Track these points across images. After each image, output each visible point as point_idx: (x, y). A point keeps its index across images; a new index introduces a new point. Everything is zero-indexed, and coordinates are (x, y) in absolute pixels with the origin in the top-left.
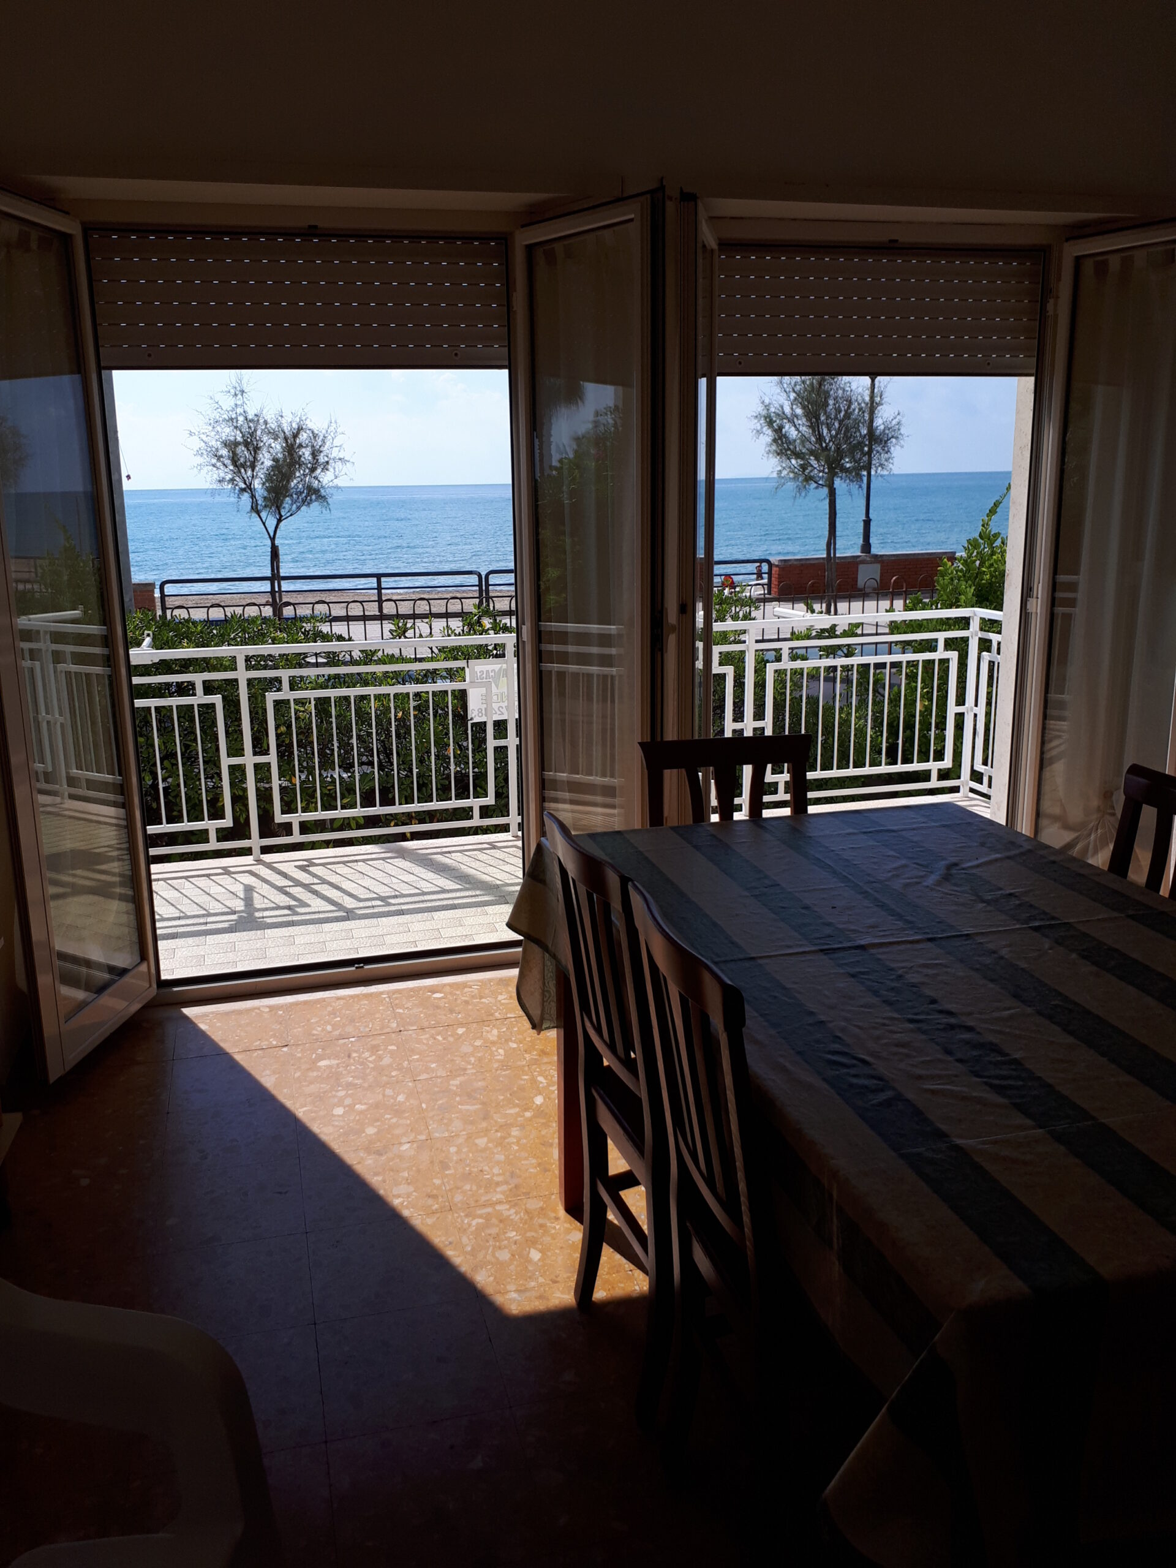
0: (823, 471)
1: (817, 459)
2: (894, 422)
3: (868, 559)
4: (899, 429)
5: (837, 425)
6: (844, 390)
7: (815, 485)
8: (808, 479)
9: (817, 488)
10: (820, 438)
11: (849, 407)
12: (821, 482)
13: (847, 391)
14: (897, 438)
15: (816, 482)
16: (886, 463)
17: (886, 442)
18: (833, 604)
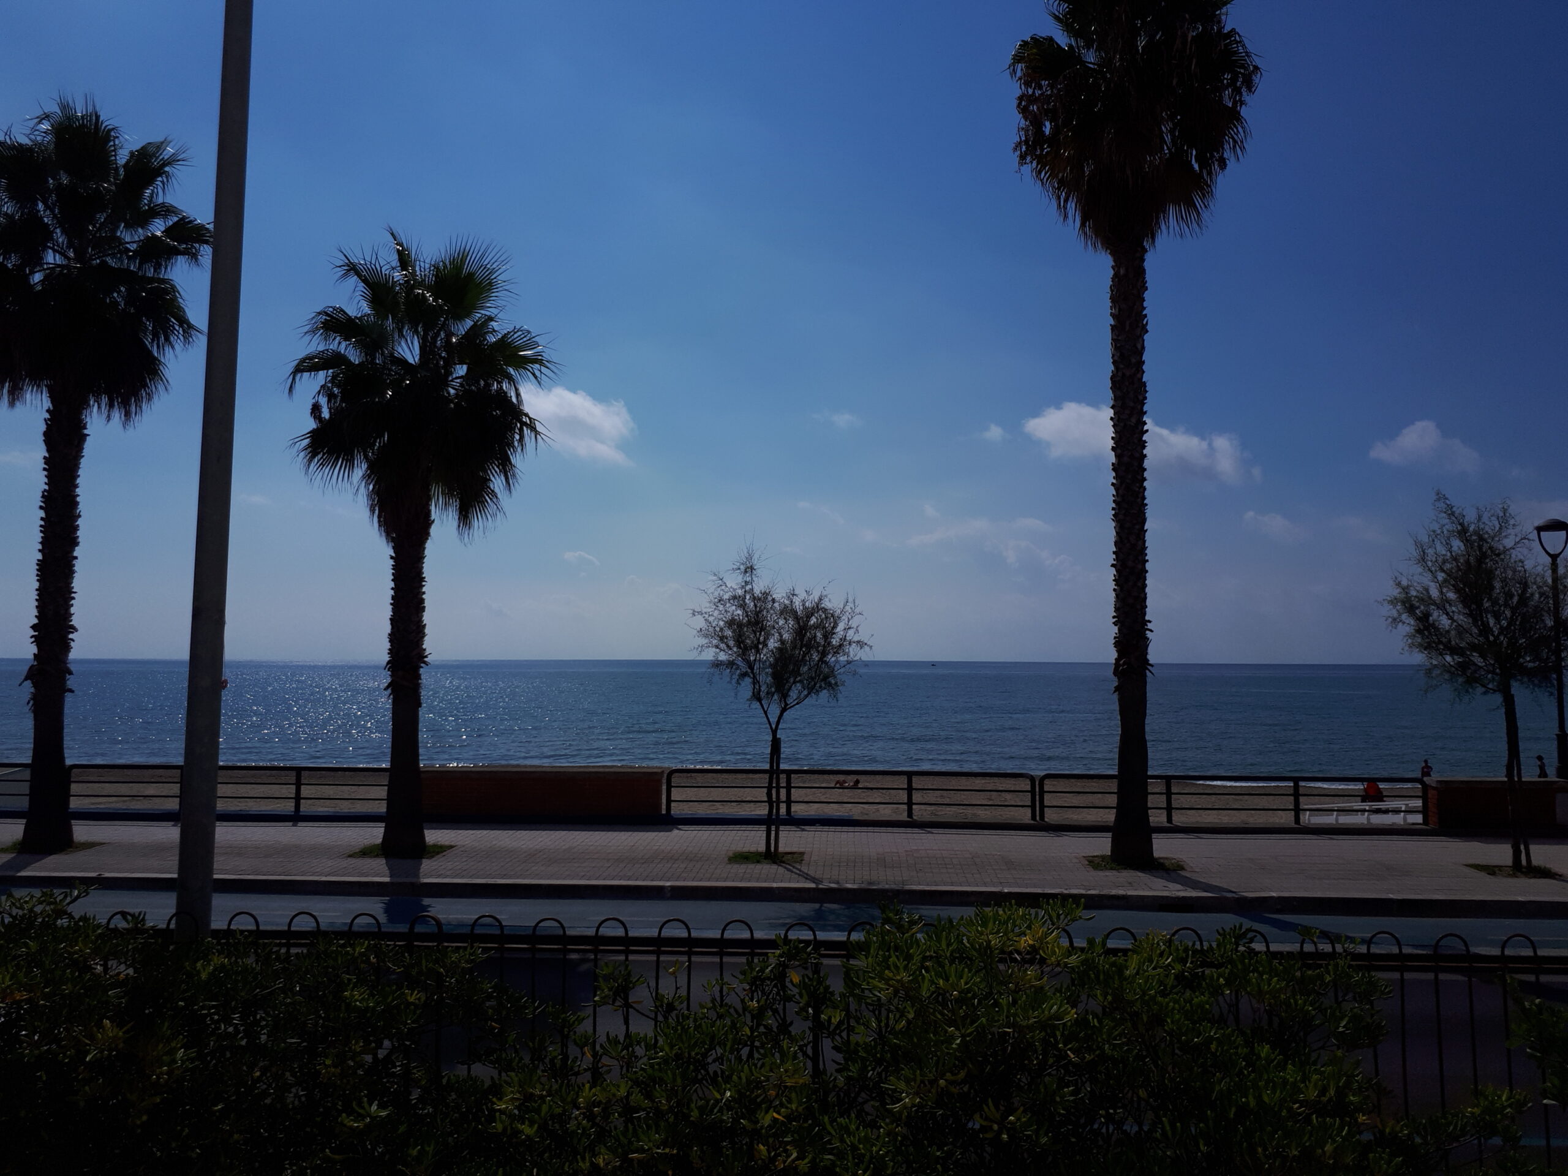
0: (1493, 672)
1: (1483, 656)
5: (1508, 613)
6: (1515, 571)
7: (1483, 689)
8: (1472, 681)
9: (1485, 693)
10: (1485, 630)
11: (1524, 590)
12: (1490, 686)
13: (1520, 572)
15: (1483, 686)
18: (1522, 847)
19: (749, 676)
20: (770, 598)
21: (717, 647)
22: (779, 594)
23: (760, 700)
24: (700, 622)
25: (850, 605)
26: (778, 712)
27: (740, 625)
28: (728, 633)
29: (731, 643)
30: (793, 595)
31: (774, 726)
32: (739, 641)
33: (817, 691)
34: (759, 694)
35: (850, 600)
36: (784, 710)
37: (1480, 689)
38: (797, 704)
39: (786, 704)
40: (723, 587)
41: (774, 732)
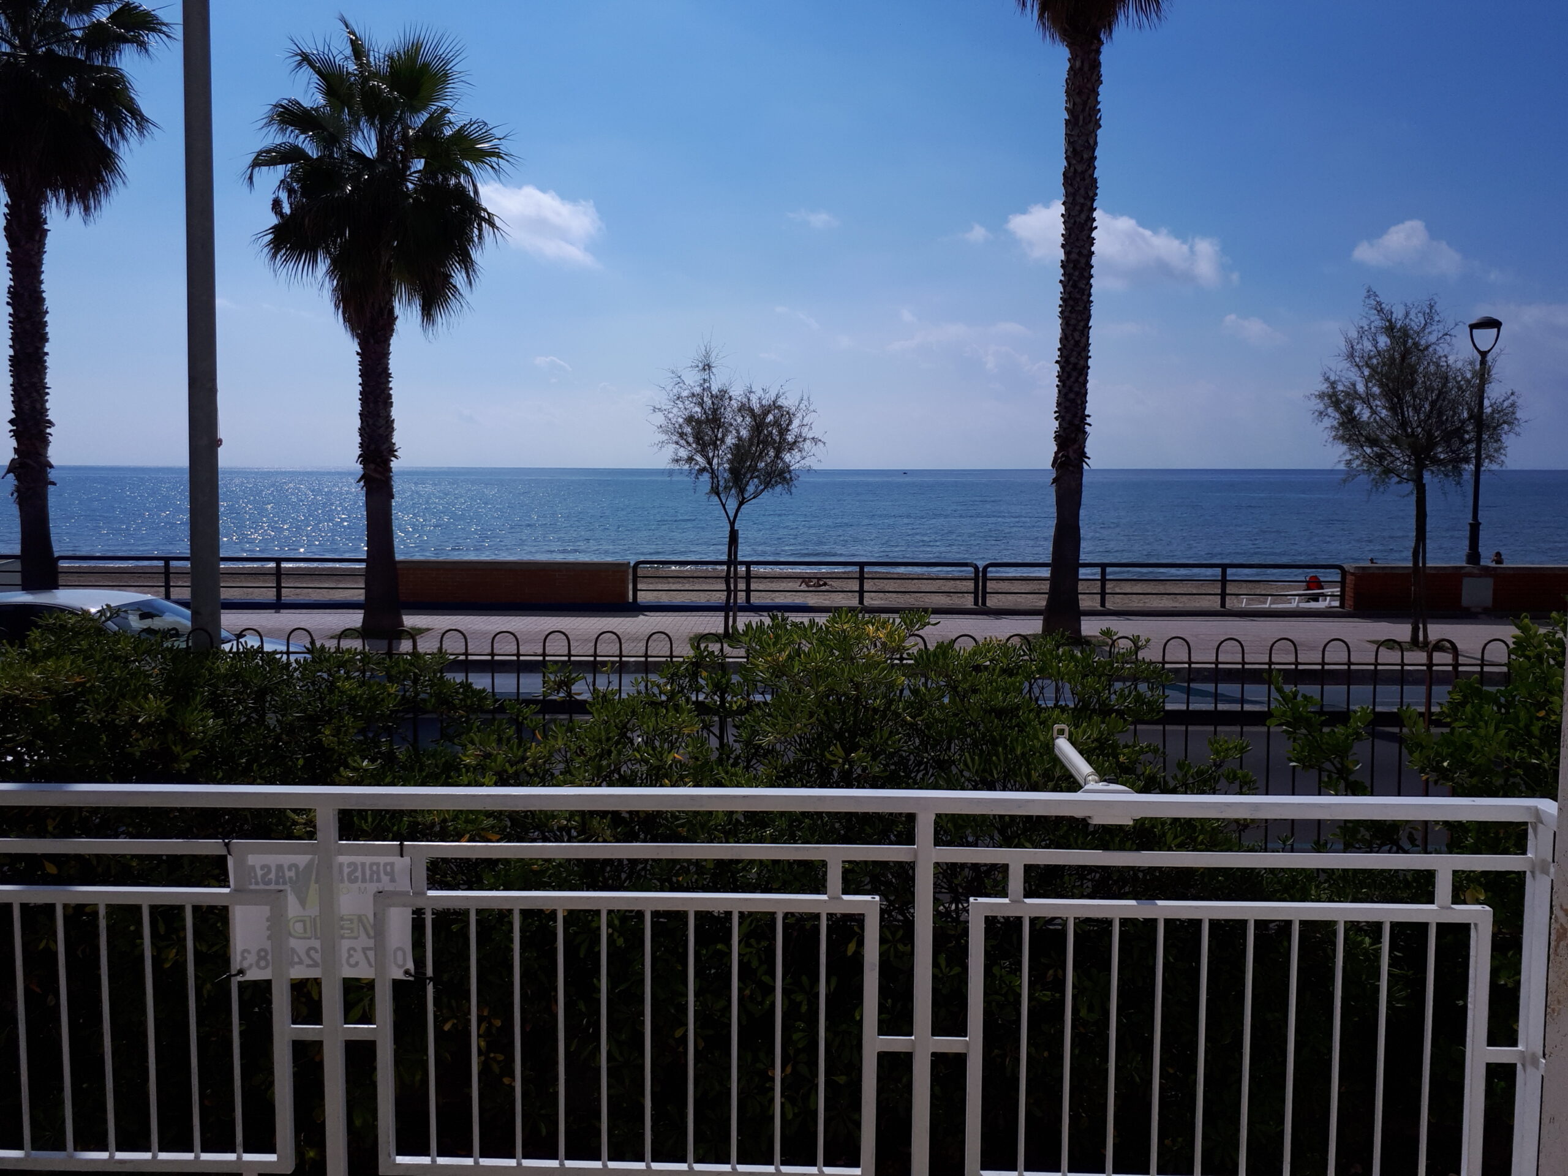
0: (1409, 463)
1: (1399, 447)
2: (1506, 404)
3: (1476, 571)
4: (1513, 413)
5: (1427, 406)
6: (1438, 366)
7: (1397, 479)
8: (1387, 471)
9: (1399, 483)
10: (1404, 424)
11: (1445, 385)
12: (1405, 476)
13: (1442, 366)
14: (1509, 423)
15: (1398, 476)
16: (1496, 455)
17: (1495, 428)
18: (1421, 626)
19: (707, 471)
20: (727, 396)
21: (677, 443)
22: (737, 392)
23: (718, 494)
24: (659, 418)
25: (805, 402)
26: (736, 506)
27: (699, 422)
28: (688, 430)
29: (691, 440)
30: (751, 392)
31: (732, 519)
32: (698, 438)
33: (773, 485)
34: (718, 488)
35: (805, 398)
36: (741, 504)
37: (1396, 479)
38: (754, 498)
39: (744, 498)
40: (681, 385)
41: (732, 524)
